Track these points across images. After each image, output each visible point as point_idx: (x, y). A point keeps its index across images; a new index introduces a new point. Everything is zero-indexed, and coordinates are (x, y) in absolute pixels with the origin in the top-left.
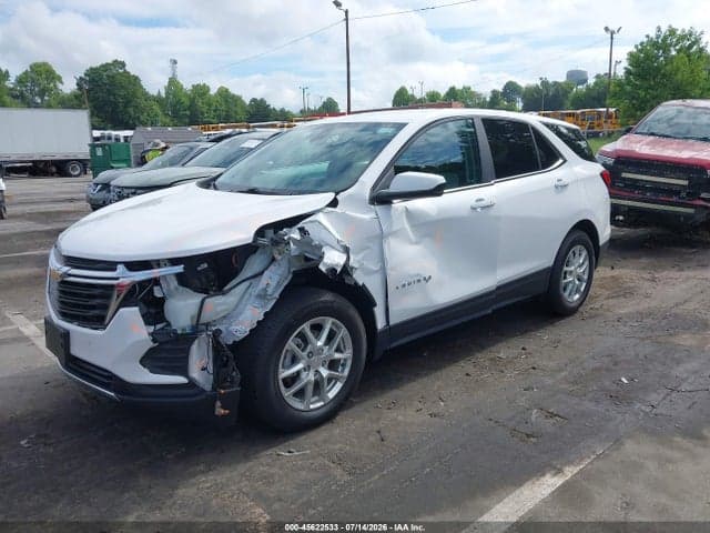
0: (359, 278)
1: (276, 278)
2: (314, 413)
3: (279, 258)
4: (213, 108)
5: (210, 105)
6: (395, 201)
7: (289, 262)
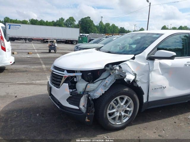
0: (139, 84)
1: (110, 81)
2: (118, 126)
3: (112, 74)
4: (110, 29)
5: (109, 28)
6: (156, 59)
7: (115, 76)
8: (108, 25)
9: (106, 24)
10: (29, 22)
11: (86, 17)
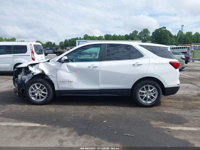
4: (193, 39)
8: (189, 34)
9: (187, 32)
10: (104, 37)
11: (161, 28)
